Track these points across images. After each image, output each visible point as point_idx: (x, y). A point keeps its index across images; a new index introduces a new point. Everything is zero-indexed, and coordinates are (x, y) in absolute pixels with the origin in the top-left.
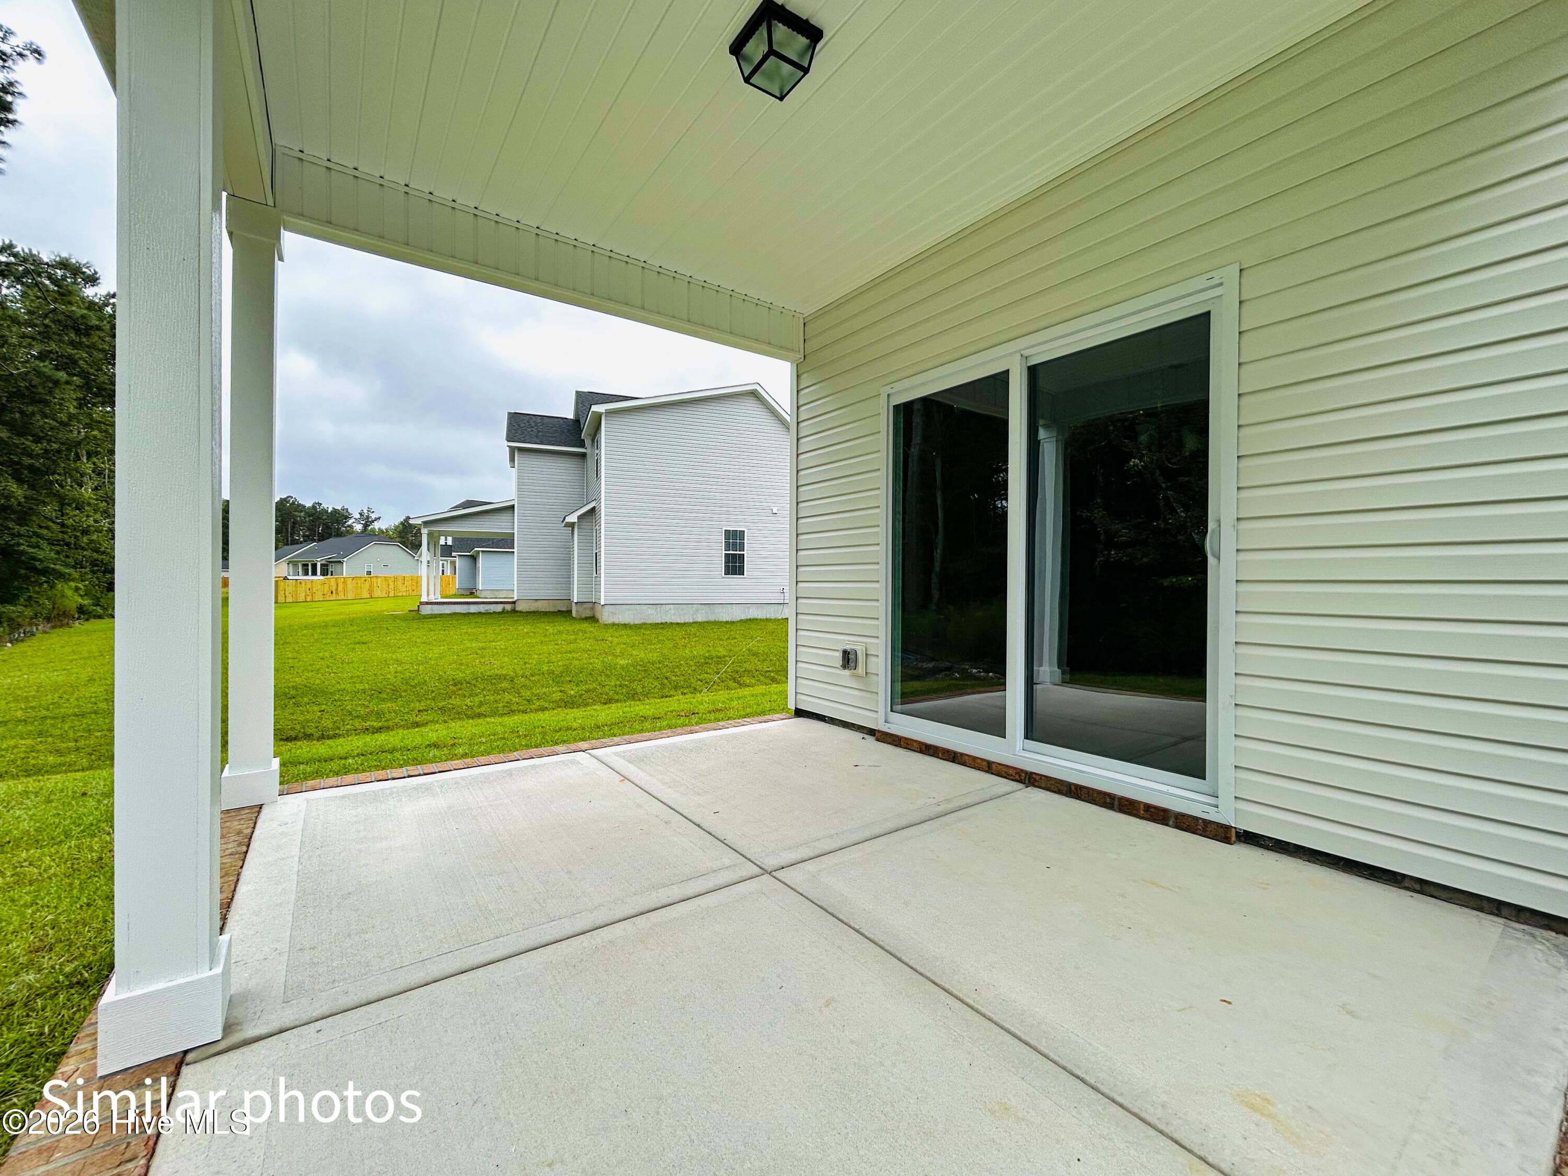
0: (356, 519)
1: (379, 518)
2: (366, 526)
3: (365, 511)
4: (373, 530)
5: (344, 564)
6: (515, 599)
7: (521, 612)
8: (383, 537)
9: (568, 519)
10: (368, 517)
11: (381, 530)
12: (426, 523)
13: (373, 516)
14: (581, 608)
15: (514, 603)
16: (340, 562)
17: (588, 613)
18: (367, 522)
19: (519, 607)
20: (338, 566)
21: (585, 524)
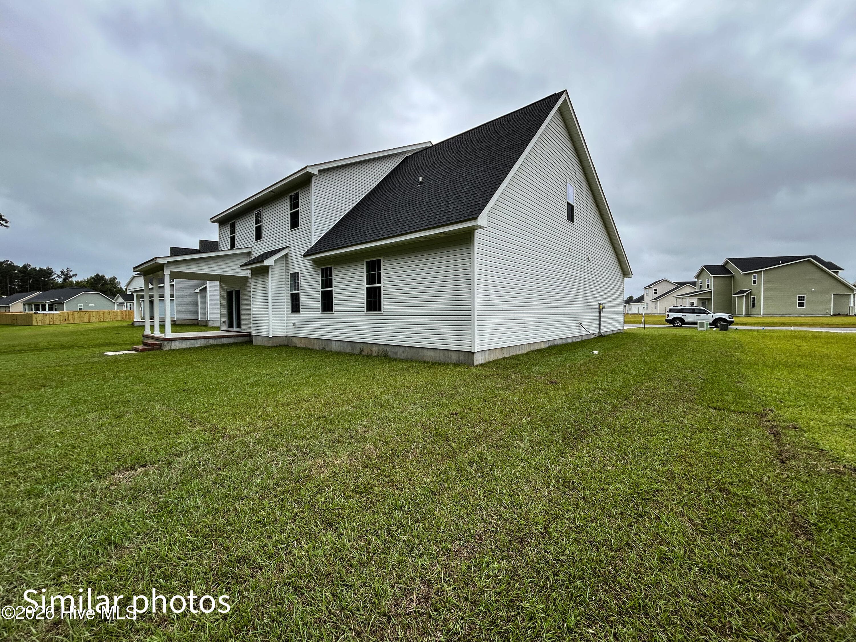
0: (58, 275)
1: (76, 275)
2: (65, 280)
3: (65, 270)
4: (72, 282)
5: (65, 304)
6: (175, 319)
8: (81, 287)
9: (196, 291)
10: (67, 274)
11: (77, 282)
12: (135, 291)
13: (71, 274)
14: (201, 322)
15: (175, 321)
16: (61, 303)
17: (204, 324)
18: (67, 277)
19: (177, 323)
20: (60, 306)
21: (203, 292)
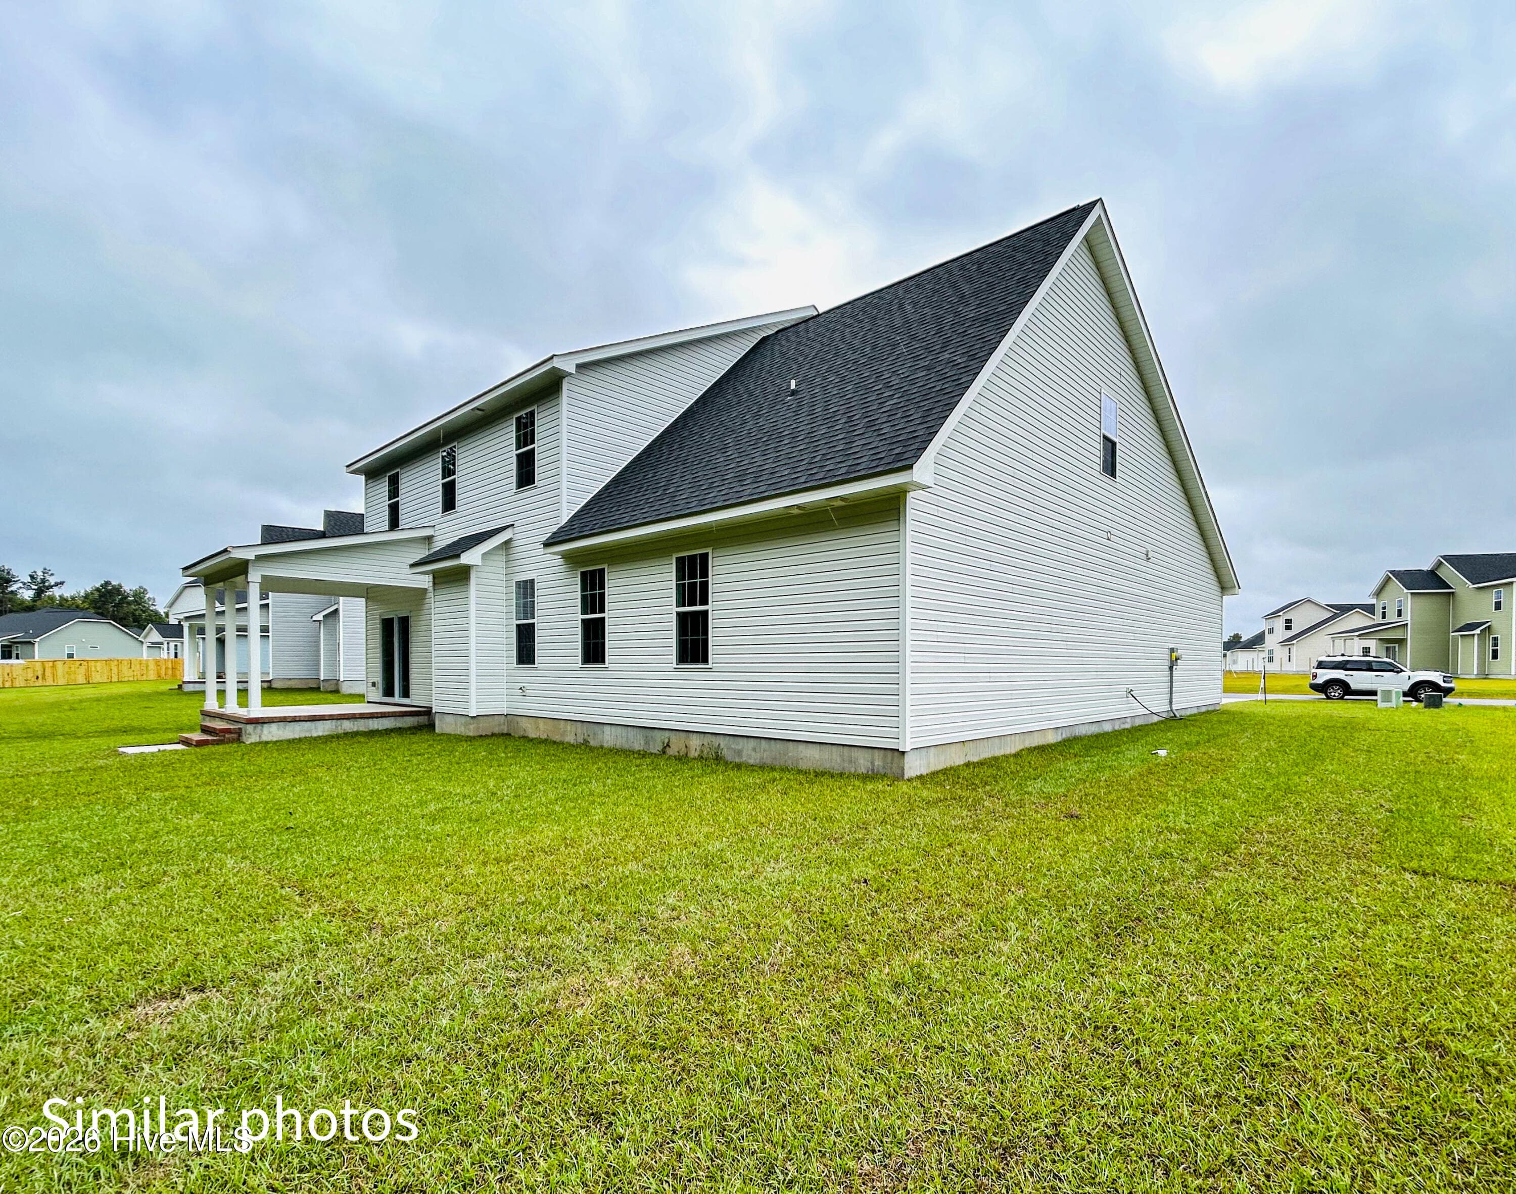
0: (24, 584)
1: (61, 583)
2: (39, 593)
3: (40, 574)
4: (52, 598)
5: (37, 645)
6: (271, 678)
7: (276, 689)
8: (71, 608)
9: (315, 618)
10: (43, 582)
11: (64, 599)
12: (187, 619)
13: (52, 581)
14: (326, 684)
15: (270, 682)
16: (30, 643)
17: (333, 688)
18: (42, 587)
19: (275, 685)
20: (27, 648)
21: (330, 620)
